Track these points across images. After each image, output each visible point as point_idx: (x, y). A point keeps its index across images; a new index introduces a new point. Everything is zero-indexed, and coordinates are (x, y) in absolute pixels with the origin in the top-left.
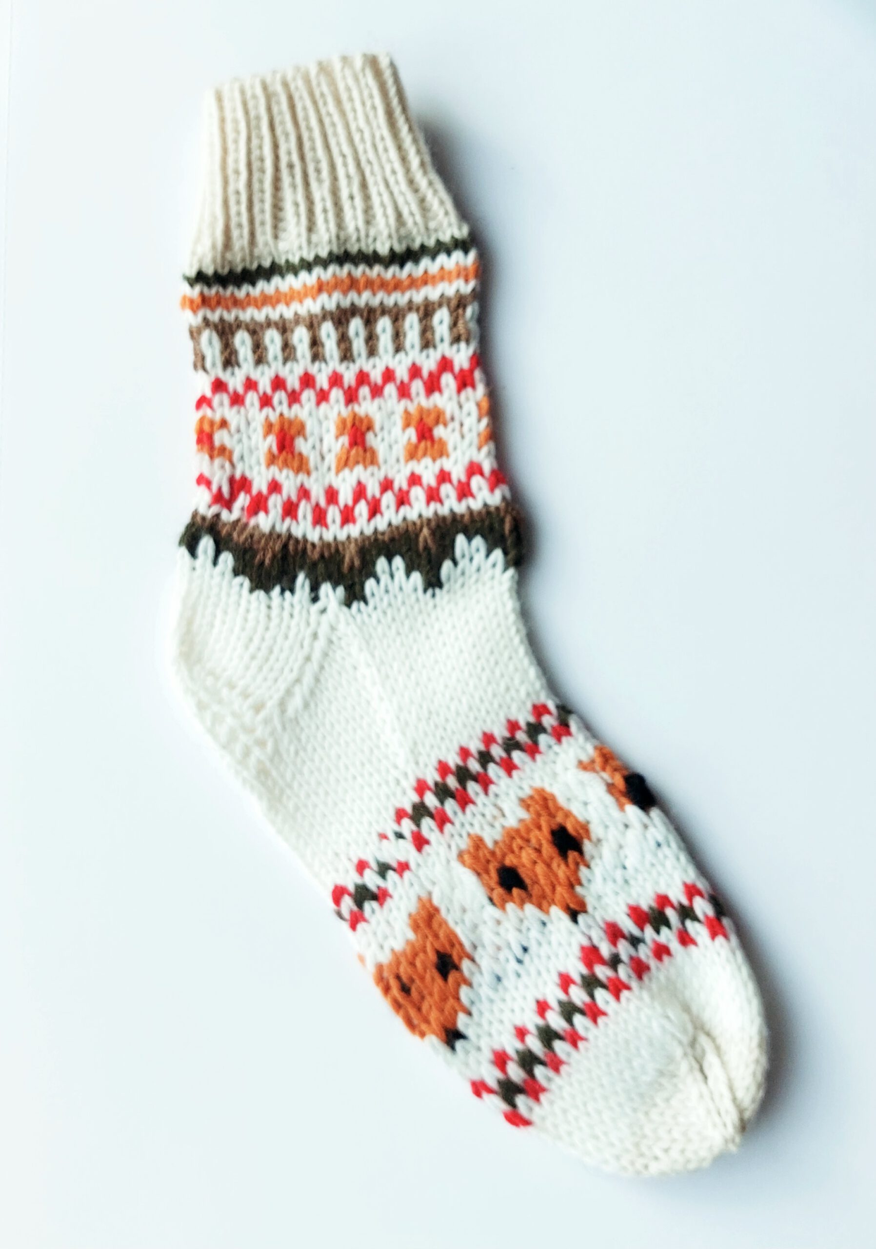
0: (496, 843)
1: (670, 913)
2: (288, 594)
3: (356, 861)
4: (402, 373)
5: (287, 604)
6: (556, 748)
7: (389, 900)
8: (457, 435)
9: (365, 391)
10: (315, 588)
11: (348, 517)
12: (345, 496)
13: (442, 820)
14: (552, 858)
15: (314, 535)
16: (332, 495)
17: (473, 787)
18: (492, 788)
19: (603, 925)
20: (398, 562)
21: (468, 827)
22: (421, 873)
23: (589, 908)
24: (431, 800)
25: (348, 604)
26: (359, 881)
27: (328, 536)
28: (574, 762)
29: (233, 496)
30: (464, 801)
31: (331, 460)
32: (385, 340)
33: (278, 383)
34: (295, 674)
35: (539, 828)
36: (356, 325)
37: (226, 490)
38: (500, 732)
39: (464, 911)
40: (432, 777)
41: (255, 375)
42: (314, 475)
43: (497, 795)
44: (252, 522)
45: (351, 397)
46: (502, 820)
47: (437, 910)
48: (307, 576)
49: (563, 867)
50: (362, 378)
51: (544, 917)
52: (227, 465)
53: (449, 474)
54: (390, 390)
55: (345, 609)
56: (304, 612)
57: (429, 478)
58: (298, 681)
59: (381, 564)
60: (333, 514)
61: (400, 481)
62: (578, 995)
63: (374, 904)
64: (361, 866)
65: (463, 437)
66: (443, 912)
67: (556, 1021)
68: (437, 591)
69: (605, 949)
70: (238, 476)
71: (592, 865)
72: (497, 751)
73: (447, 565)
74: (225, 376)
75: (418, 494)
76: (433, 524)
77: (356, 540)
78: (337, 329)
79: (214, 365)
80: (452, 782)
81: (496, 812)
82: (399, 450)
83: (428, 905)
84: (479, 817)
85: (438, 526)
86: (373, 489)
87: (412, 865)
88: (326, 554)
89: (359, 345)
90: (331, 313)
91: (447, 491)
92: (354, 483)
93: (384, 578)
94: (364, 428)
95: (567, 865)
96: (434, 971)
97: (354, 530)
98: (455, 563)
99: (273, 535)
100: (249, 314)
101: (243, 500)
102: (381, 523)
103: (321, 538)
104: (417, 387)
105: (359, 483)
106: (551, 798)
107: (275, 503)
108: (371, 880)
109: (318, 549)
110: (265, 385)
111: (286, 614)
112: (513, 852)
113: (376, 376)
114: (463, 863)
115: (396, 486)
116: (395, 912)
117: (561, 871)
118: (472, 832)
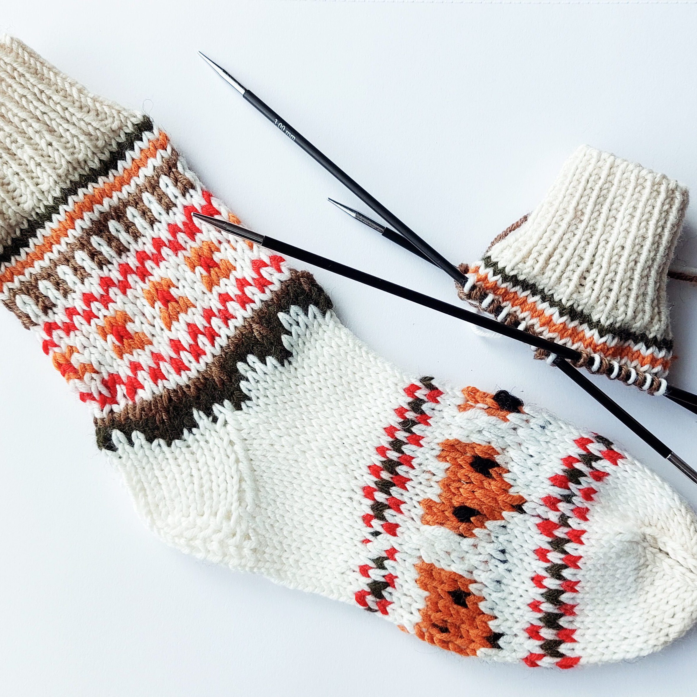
0: (440, 496)
1: (579, 466)
2: (194, 430)
3: (358, 570)
4: (165, 235)
5: (198, 436)
6: (438, 407)
7: (396, 580)
8: (230, 251)
9: (149, 264)
10: (209, 412)
11: (197, 353)
12: (186, 340)
13: (396, 505)
14: (481, 482)
15: (183, 379)
16: (176, 345)
17: (401, 470)
18: (414, 462)
19: (542, 503)
20: (251, 358)
21: (416, 498)
22: (405, 548)
23: (526, 497)
24: (380, 497)
25: (239, 408)
26: (369, 581)
27: (193, 374)
28: (456, 409)
29: (113, 392)
30: (402, 482)
31: (159, 323)
32: (140, 223)
33: (88, 298)
34: (236, 478)
35: (461, 467)
36: (113, 225)
37: (105, 392)
38: (395, 420)
39: (448, 553)
40: (370, 480)
41: (69, 304)
42: (155, 341)
43: (420, 465)
44: (137, 399)
45: (143, 274)
46: (435, 478)
47: (432, 565)
48: (198, 409)
49: (493, 483)
50: (142, 257)
51: (502, 523)
52: (94, 375)
53: (244, 279)
54: (165, 251)
55: (239, 412)
56: (213, 433)
57: (233, 290)
58: (241, 480)
59: (241, 366)
60: (186, 357)
61: (216, 305)
62: (555, 557)
63: (389, 589)
64: (364, 570)
65: (235, 249)
66: (437, 565)
67: (552, 583)
68: (290, 359)
69: (553, 517)
70: (106, 377)
71: (509, 468)
72: (401, 435)
73: (285, 338)
74: (51, 318)
75: (233, 307)
76: (256, 319)
77: (213, 363)
78: (101, 237)
79: (37, 316)
80: (385, 475)
81: (428, 476)
82: (200, 287)
83: (424, 567)
84: (419, 486)
85: (260, 318)
86: (200, 322)
87: (397, 547)
88: (200, 386)
89: (124, 237)
90: (91, 229)
91: (250, 291)
92: (185, 327)
93: (250, 375)
94: (165, 288)
95: (494, 479)
96: (455, 606)
97: (208, 359)
98: (289, 333)
99: (157, 399)
100: (38, 266)
101: (121, 390)
102: (222, 341)
103: (189, 379)
104: (182, 237)
105: (189, 325)
106: (456, 443)
107: (143, 376)
108: (376, 575)
109: (192, 387)
110: (80, 306)
111: (202, 443)
112: (454, 494)
113: (149, 249)
114: (428, 523)
115: (215, 311)
116: (406, 586)
117: (494, 486)
118: (420, 499)
